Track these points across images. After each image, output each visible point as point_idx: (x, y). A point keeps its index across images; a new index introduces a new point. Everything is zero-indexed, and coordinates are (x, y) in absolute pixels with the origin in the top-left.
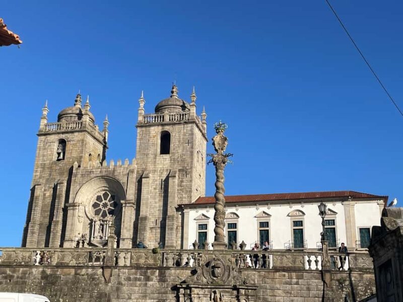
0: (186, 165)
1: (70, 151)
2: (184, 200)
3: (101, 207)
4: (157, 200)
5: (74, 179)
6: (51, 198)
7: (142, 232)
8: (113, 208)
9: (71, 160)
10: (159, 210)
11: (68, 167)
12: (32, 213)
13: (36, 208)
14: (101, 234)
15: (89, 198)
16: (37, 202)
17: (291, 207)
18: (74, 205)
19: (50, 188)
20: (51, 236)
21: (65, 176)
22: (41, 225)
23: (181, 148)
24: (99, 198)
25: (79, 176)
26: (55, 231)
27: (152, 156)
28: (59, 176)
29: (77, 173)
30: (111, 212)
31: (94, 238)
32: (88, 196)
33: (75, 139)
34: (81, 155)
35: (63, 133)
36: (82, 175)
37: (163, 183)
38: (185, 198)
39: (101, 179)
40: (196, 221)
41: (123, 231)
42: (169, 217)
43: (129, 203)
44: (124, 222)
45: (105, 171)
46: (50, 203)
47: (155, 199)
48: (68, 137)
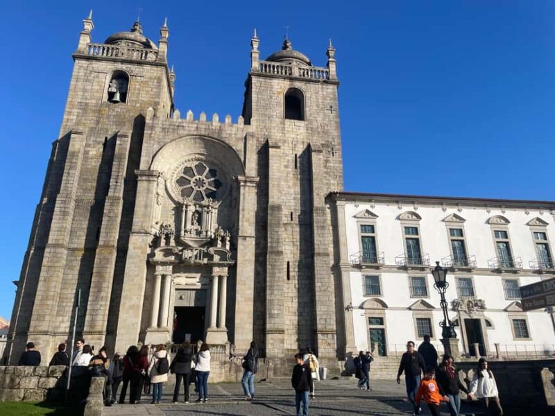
0: (331, 140)
1: (136, 92)
2: (332, 187)
3: (192, 185)
4: (291, 184)
5: (149, 132)
6: (100, 160)
7: (276, 229)
8: (214, 189)
9: (138, 105)
10: (294, 199)
11: (131, 114)
12: (64, 178)
13: (71, 172)
14: (196, 226)
15: (172, 168)
16: (74, 160)
17: (488, 212)
18: (150, 174)
19: (99, 143)
20: (104, 223)
21: (126, 128)
22: (78, 201)
23: (321, 115)
24: (187, 170)
25: (158, 129)
26: (112, 215)
27: (277, 120)
28: (115, 127)
29: (153, 123)
30: (211, 195)
31: (186, 231)
32: (171, 165)
33: (144, 74)
34: (156, 100)
35: (123, 62)
36: (164, 129)
37: (298, 160)
38: (334, 184)
39: (197, 140)
40: (356, 220)
41: (243, 225)
42: (317, 210)
43: (251, 182)
44: (243, 210)
45: (205, 129)
46: (98, 168)
47: (287, 181)
48: (132, 69)
